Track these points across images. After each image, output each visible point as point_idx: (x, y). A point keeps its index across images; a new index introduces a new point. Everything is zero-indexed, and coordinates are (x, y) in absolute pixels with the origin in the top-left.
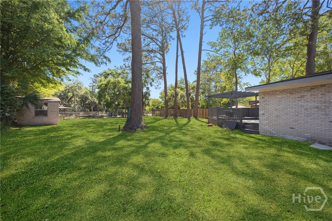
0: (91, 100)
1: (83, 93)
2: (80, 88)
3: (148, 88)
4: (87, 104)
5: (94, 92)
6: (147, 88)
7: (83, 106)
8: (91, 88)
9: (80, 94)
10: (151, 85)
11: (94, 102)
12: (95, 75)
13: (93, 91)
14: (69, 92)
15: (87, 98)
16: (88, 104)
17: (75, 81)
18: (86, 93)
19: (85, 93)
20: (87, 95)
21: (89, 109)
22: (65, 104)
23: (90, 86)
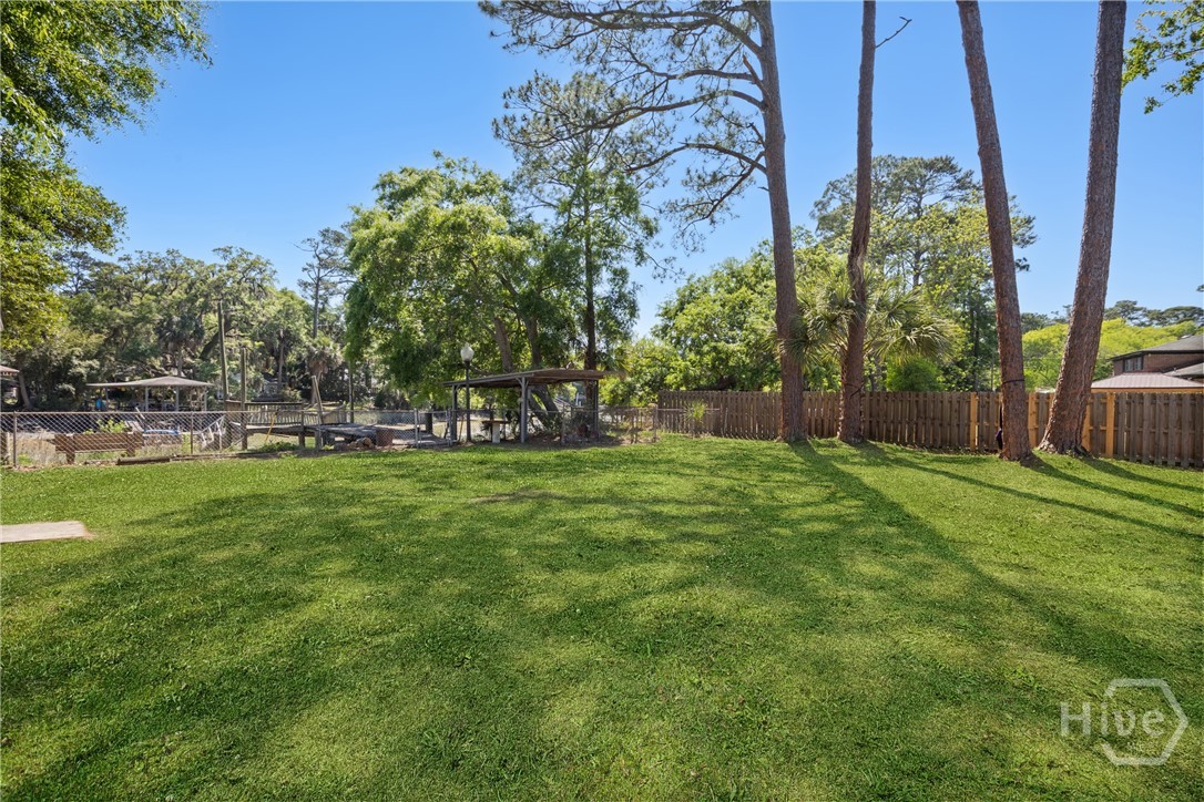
0: (308, 347)
1: (272, 310)
2: (259, 291)
3: (621, 275)
4: (289, 368)
5: (323, 310)
6: (615, 272)
7: (275, 375)
8: (310, 292)
9: (260, 318)
10: (641, 257)
11: (322, 354)
12: (327, 231)
13: (320, 306)
14: (205, 308)
15: (290, 339)
16: (296, 367)
17: (235, 255)
18: (287, 313)
19: (280, 311)
20: (293, 323)
21: (299, 388)
22: (189, 366)
23: (305, 285)
